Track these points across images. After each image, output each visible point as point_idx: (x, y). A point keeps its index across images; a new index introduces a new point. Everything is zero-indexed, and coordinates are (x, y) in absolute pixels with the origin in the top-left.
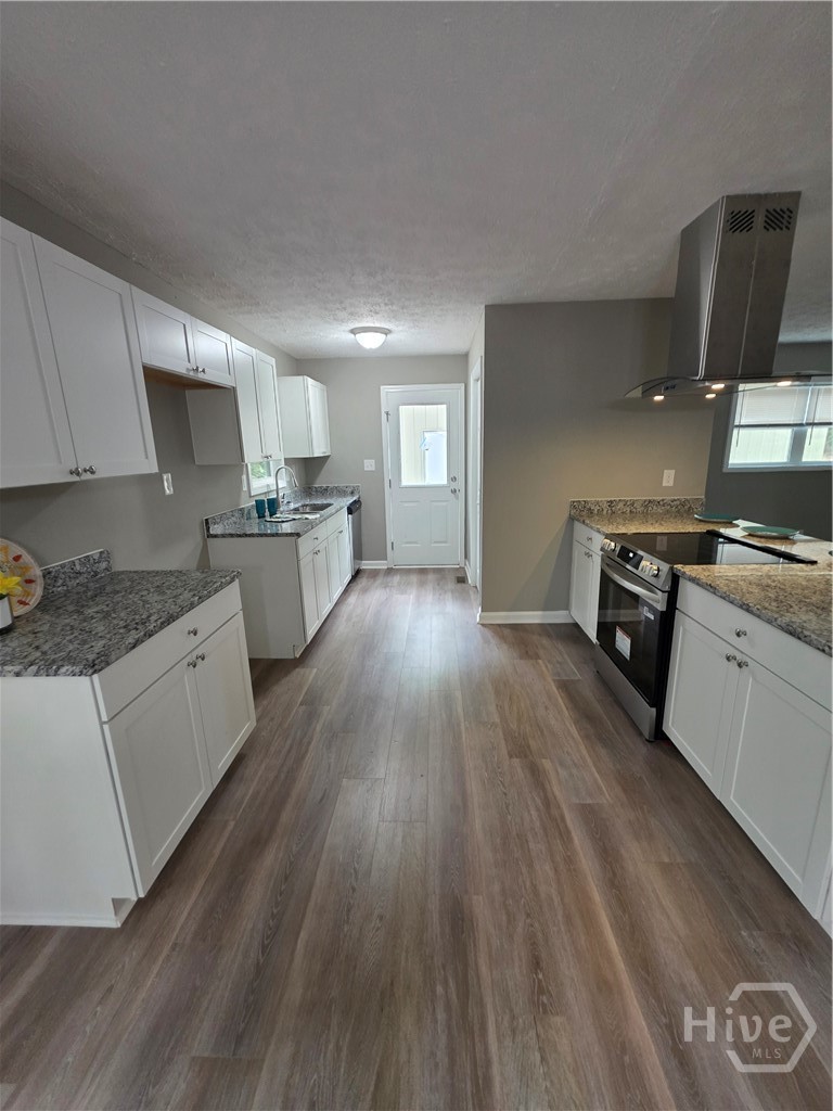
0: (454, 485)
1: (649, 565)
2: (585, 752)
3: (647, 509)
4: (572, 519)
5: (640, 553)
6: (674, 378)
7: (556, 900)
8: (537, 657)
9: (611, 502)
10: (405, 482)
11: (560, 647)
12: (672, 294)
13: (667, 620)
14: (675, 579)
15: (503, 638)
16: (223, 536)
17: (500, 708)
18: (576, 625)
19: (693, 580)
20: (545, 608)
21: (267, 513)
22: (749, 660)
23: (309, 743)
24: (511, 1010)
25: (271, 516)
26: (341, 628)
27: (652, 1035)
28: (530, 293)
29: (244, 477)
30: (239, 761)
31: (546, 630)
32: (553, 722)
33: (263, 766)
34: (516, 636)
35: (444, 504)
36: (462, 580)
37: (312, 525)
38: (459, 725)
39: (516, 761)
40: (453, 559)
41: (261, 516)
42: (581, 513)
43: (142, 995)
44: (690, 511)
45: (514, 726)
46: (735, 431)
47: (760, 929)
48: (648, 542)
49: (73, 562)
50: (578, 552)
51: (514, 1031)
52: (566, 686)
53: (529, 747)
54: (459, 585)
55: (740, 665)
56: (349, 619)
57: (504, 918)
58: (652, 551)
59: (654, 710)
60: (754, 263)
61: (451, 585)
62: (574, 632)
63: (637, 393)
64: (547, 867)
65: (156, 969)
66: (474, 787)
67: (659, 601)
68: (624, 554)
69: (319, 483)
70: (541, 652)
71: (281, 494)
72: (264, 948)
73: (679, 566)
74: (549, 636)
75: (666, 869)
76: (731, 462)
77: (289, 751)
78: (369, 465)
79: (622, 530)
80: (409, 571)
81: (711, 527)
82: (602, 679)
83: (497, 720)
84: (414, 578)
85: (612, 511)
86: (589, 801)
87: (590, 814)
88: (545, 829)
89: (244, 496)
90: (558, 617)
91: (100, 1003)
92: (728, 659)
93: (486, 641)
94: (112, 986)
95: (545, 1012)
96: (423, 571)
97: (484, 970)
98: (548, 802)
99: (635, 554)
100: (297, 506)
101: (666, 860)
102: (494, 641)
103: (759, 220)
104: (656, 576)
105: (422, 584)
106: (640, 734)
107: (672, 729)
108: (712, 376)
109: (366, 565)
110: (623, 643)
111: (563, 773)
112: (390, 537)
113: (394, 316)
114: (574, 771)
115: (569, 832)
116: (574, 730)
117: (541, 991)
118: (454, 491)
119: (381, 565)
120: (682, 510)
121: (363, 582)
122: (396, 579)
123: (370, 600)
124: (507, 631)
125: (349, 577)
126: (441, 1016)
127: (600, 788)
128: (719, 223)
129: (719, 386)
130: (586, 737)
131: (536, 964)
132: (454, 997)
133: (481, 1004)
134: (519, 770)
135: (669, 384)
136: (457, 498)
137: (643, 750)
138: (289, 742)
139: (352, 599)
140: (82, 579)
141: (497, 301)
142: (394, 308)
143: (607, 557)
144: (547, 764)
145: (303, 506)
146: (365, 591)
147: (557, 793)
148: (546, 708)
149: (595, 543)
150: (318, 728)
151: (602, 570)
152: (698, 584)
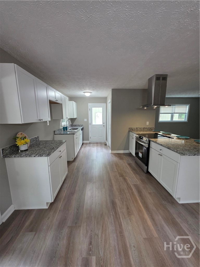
0: (104, 125)
1: (145, 139)
2: (134, 175)
3: (144, 129)
4: (129, 131)
5: (143, 137)
6: (148, 105)
7: (131, 199)
8: (123, 159)
9: (137, 128)
10: (93, 124)
11: (128, 157)
12: (147, 88)
13: (148, 149)
14: (149, 141)
15: (116, 156)
16: (58, 134)
17: (117, 169)
18: (131, 153)
19: (153, 141)
20: (124, 150)
21: (65, 130)
22: (162, 154)
23: (79, 176)
24: (124, 215)
25: (66, 130)
26: (81, 155)
27: (148, 217)
28: (120, 87)
29: (61, 122)
30: (65, 180)
31: (124, 154)
32: (127, 171)
33: (70, 181)
34: (119, 155)
35: (101, 128)
36: (106, 145)
37: (76, 132)
38: (109, 172)
39: (121, 178)
40: (103, 140)
41: (64, 130)
42: (131, 130)
43: (55, 218)
44: (152, 130)
45: (120, 172)
46: (160, 114)
47: (165, 201)
48: (145, 135)
49: (33, 138)
50: (131, 137)
51: (125, 218)
52: (129, 164)
53: (123, 175)
54: (105, 146)
55: (161, 155)
56: (83, 153)
57: (121, 202)
58: (145, 137)
59: (146, 167)
60: (161, 86)
61: (104, 146)
62: (130, 154)
63: (141, 107)
64: (129, 194)
65: (57, 214)
66: (113, 182)
67: (147, 145)
68: (140, 137)
69: (74, 124)
70: (124, 158)
71: (67, 126)
72: (77, 210)
73: (150, 139)
74: (125, 155)
75: (150, 193)
76: (160, 120)
77: (75, 178)
78: (85, 120)
79: (139, 133)
80: (94, 143)
81: (156, 133)
82: (136, 163)
83: (116, 170)
84: (95, 144)
85: (137, 129)
86: (135, 184)
87: (136, 186)
88: (128, 189)
89: (61, 126)
90: (127, 152)
91: (48, 220)
92: (159, 155)
93: (112, 156)
94: (49, 217)
95: (130, 215)
96: (97, 143)
97: (119, 210)
98: (128, 184)
99: (142, 137)
100: (70, 128)
101: (150, 192)
102: (114, 156)
103: (161, 78)
104: (146, 141)
105: (97, 146)
106: (144, 172)
107: (150, 170)
108: (154, 105)
109: (85, 142)
110: (140, 155)
111: (130, 179)
112: (90, 136)
113: (93, 90)
114: (132, 179)
115: (132, 189)
116: (132, 172)
117: (129, 212)
118: (104, 126)
119: (88, 142)
120: (150, 129)
121: (84, 145)
122: (92, 145)
123: (87, 149)
124: (117, 155)
125: (81, 144)
126: (112, 217)
127: (137, 181)
128: (155, 79)
129: (156, 107)
130: (134, 173)
131: (128, 208)
132: (114, 214)
133: (119, 215)
134: (122, 179)
135: (147, 106)
136: (104, 127)
137: (145, 175)
138: (74, 176)
139: (82, 149)
140: (35, 142)
141: (114, 88)
142: (94, 89)
143: (137, 138)
144: (127, 178)
145: (72, 129)
146: (85, 147)
147: (129, 183)
148: (126, 168)
149: (134, 136)
150: (80, 173)
151: (136, 141)
152: (153, 142)
